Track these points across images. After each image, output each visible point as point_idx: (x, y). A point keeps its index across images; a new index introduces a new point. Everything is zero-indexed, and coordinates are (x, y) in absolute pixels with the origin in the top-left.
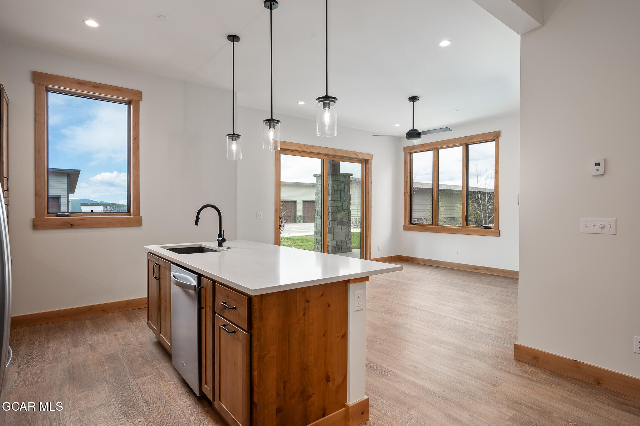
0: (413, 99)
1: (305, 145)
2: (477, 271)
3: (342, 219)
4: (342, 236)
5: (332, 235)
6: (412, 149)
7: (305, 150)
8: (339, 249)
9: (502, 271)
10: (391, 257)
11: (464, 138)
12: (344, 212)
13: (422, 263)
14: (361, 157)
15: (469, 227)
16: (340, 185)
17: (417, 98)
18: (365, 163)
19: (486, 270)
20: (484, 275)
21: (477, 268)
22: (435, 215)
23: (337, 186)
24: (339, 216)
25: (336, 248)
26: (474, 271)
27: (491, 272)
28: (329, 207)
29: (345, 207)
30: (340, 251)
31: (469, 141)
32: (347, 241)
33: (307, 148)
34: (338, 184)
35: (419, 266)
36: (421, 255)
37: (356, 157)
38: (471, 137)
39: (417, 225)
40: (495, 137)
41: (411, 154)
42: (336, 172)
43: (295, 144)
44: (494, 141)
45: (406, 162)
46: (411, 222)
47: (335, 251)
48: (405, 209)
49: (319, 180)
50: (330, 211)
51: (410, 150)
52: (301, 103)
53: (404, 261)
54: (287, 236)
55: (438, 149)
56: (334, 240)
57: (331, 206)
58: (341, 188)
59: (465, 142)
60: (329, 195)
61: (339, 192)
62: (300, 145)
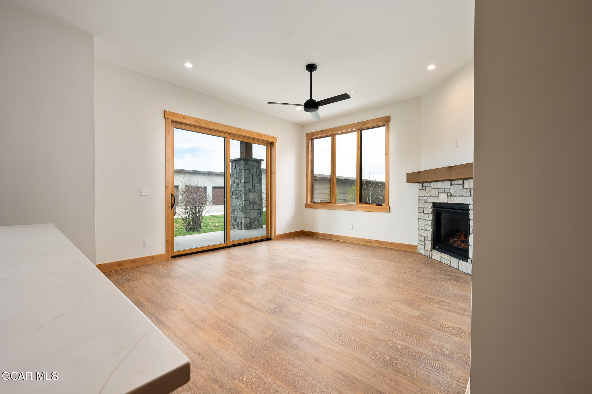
0: (311, 67)
1: (203, 121)
2: (369, 244)
3: (254, 199)
4: (254, 214)
5: (244, 213)
6: (313, 135)
7: (204, 126)
8: (252, 225)
9: (392, 244)
10: (295, 232)
11: (359, 123)
12: (256, 193)
13: (322, 237)
14: (265, 139)
15: (362, 205)
16: (252, 169)
17: (315, 66)
18: (270, 145)
19: (378, 243)
20: (376, 248)
21: (369, 241)
22: (333, 194)
23: (249, 170)
24: (252, 196)
25: (249, 225)
26: (367, 244)
27: (382, 245)
28: (242, 188)
29: (256, 189)
30: (252, 227)
31: (362, 126)
32: (259, 218)
33: (206, 124)
34: (250, 168)
35: (319, 240)
36: (320, 230)
37: (260, 138)
38: (364, 123)
39: (317, 203)
40: (386, 122)
41: (312, 140)
42: (249, 157)
43: (191, 118)
44: (385, 126)
45: (308, 147)
46: (312, 201)
47: (248, 228)
48: (307, 189)
49: (234, 165)
50: (243, 192)
51: (312, 136)
52: (189, 65)
53: (306, 235)
54: (207, 215)
55: (335, 135)
56: (246, 217)
57: (244, 188)
58: (253, 172)
59: (359, 127)
60: (242, 178)
61: (251, 175)
62: (197, 120)
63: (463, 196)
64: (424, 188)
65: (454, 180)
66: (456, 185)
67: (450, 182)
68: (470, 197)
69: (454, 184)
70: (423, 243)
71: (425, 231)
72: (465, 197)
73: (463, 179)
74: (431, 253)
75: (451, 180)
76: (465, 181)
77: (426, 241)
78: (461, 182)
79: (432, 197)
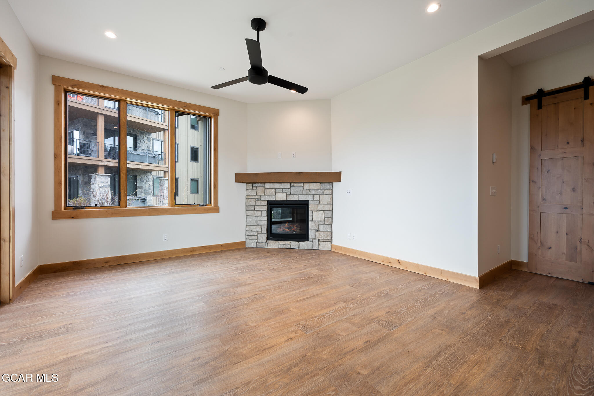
26: (190, 253)
63: (303, 195)
64: (255, 188)
65: (294, 183)
66: (295, 186)
67: (289, 184)
68: (309, 196)
69: (294, 186)
70: (255, 237)
71: (257, 226)
72: (306, 195)
73: (303, 183)
74: (266, 244)
75: (291, 183)
76: (304, 184)
77: (258, 235)
78: (302, 184)
79: (266, 196)
